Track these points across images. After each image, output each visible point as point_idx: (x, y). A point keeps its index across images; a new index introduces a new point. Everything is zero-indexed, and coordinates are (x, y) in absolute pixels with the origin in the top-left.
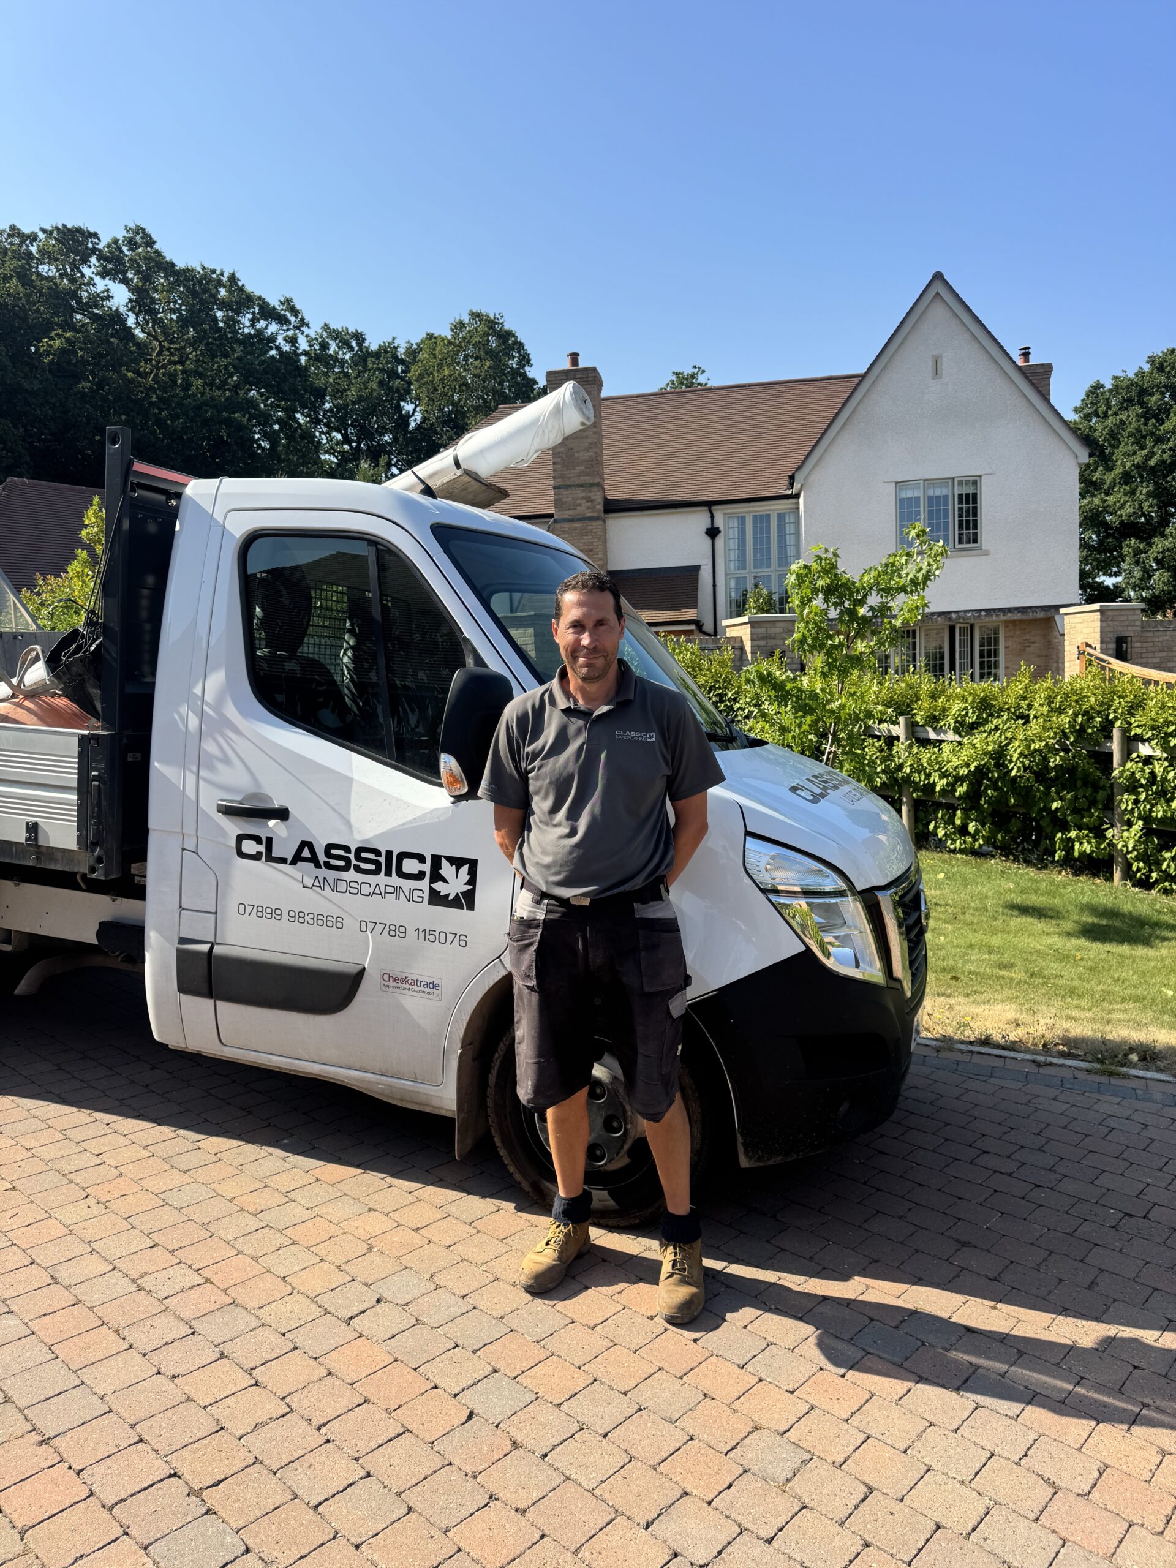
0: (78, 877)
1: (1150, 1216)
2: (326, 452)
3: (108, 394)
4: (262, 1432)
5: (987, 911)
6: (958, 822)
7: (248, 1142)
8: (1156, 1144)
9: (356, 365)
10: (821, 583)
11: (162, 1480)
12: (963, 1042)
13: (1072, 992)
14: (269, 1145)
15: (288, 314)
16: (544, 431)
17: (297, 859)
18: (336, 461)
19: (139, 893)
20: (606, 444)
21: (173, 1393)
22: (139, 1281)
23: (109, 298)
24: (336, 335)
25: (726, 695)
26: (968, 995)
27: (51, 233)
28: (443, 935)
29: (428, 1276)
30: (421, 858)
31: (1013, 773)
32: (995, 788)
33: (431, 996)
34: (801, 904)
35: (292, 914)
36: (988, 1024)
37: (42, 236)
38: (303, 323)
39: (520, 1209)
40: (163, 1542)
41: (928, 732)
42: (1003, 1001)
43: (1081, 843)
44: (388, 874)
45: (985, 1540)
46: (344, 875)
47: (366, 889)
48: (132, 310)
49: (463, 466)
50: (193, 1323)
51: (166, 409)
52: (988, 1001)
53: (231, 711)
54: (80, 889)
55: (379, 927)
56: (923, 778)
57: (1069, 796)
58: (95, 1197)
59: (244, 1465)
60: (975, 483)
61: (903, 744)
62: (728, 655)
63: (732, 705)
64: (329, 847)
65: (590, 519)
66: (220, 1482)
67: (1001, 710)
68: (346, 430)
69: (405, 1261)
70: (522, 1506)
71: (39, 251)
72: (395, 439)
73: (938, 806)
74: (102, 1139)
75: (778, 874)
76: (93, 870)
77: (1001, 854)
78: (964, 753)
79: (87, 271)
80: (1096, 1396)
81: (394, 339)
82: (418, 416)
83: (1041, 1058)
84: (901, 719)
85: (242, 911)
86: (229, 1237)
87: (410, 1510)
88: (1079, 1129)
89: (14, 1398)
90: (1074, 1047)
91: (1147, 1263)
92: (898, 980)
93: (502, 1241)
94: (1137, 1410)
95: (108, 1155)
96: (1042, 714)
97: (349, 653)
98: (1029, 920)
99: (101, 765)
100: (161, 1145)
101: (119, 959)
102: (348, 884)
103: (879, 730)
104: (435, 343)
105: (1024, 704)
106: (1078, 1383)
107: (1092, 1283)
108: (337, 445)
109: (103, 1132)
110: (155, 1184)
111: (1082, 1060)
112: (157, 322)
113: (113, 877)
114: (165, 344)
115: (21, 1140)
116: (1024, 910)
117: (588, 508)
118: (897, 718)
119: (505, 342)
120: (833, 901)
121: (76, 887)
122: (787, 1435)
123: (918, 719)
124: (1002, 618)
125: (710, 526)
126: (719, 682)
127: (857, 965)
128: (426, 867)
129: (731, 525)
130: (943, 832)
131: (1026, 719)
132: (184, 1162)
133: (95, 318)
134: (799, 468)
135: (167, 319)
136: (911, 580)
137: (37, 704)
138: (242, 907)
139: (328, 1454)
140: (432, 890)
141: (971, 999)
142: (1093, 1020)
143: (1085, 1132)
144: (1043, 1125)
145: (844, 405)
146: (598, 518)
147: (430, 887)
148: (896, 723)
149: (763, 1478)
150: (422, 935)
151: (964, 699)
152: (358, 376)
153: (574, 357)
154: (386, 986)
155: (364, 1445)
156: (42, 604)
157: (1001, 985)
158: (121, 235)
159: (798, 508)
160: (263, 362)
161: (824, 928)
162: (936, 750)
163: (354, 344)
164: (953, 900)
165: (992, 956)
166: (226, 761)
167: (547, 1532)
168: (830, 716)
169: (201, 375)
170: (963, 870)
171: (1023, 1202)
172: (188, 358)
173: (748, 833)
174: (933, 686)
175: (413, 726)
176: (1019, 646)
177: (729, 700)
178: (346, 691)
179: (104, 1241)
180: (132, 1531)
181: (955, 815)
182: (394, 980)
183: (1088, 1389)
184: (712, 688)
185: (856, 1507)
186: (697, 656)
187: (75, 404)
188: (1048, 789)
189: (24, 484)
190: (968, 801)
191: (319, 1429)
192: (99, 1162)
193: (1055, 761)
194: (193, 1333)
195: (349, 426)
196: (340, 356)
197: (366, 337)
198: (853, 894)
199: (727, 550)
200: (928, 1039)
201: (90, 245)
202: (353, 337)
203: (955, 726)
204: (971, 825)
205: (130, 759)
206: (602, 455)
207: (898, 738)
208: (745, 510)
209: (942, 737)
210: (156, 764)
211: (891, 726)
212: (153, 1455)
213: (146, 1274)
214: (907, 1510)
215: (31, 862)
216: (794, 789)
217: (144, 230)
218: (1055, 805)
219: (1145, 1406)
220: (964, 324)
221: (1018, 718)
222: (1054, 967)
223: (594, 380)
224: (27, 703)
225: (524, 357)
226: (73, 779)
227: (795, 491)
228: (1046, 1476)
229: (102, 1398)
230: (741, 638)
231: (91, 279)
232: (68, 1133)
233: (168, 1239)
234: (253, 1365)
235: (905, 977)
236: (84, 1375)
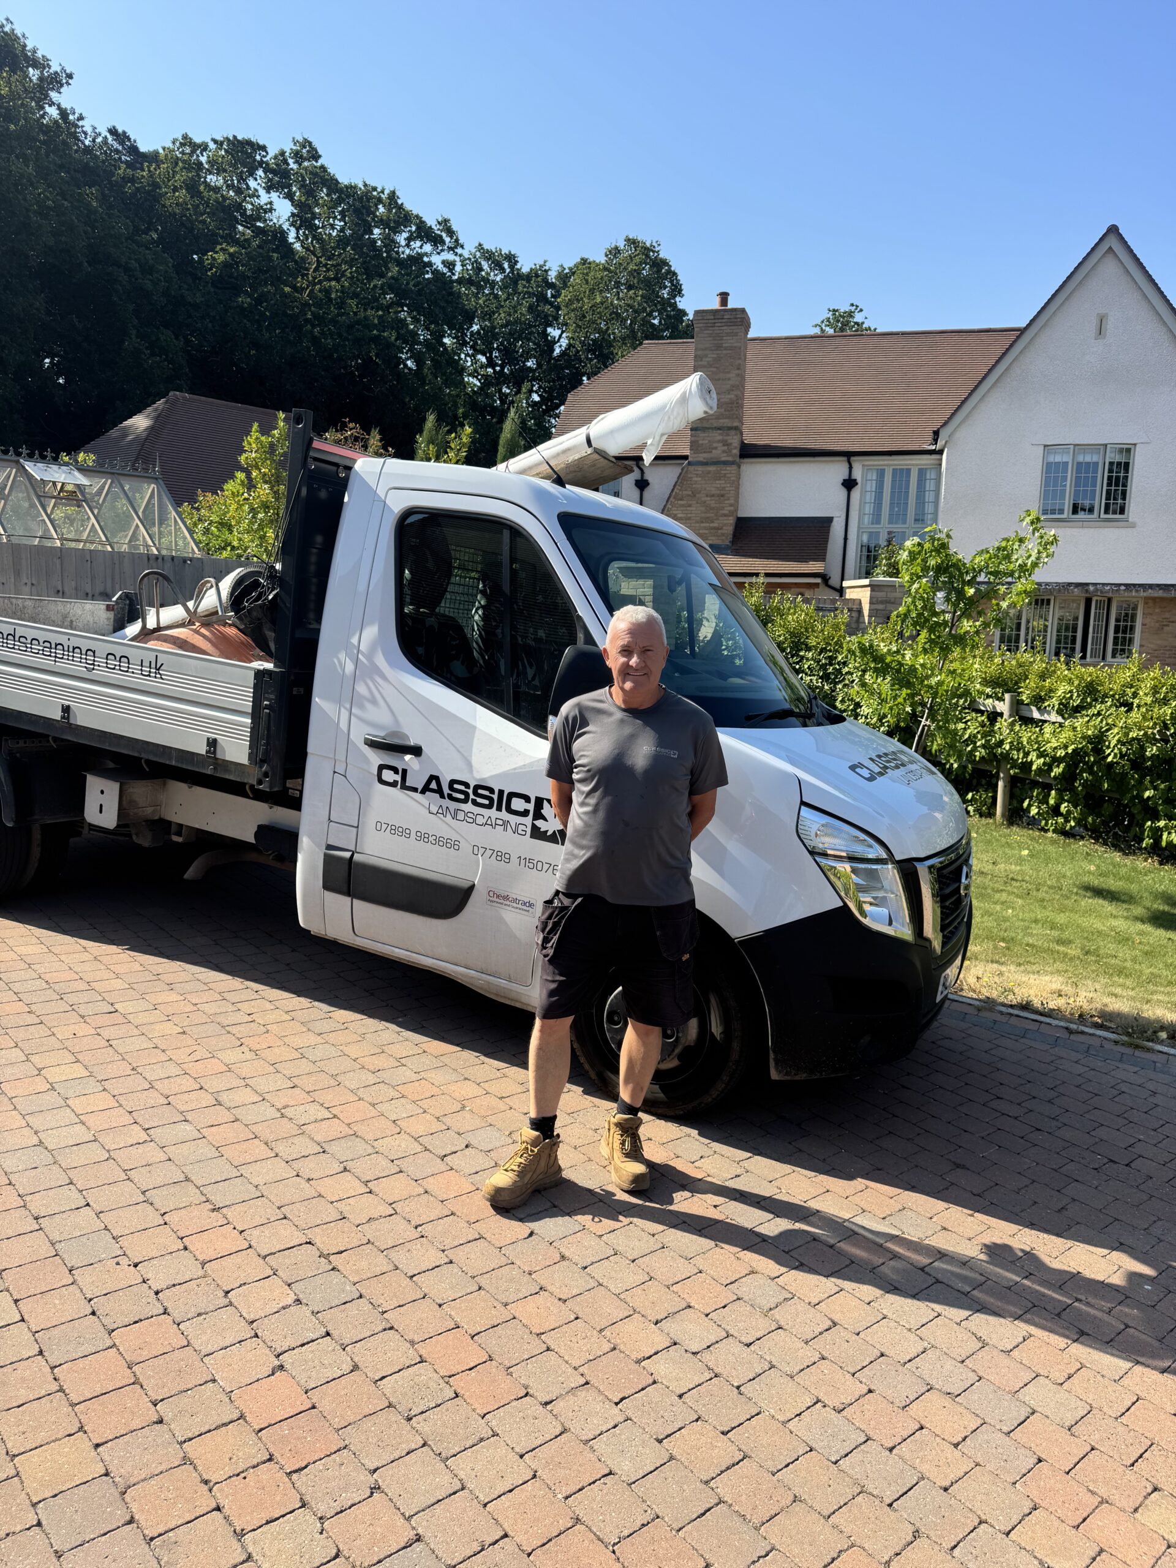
0: (247, 787)
1: (1132, 1165)
2: (469, 375)
3: (266, 309)
4: (374, 1225)
5: (1061, 889)
6: (1052, 802)
7: (370, 1017)
8: (1159, 1109)
9: (506, 287)
10: (932, 562)
11: (301, 1245)
12: (1003, 1005)
13: (1121, 972)
14: (387, 1021)
15: (444, 235)
16: (669, 418)
17: (426, 789)
18: (479, 384)
19: (296, 804)
20: (749, 386)
21: (308, 1190)
22: (283, 1111)
23: (271, 210)
24: (489, 255)
25: (836, 658)
26: (1020, 965)
27: (222, 143)
28: (540, 864)
29: (507, 1133)
30: (527, 799)
31: (1110, 759)
32: (1091, 772)
33: (526, 913)
34: (846, 867)
35: (419, 834)
36: (1032, 992)
37: (212, 146)
38: (457, 244)
39: (586, 1092)
40: (301, 1283)
41: (1032, 711)
42: (1052, 973)
43: (1169, 833)
44: (499, 809)
45: (917, 1368)
46: (463, 806)
47: (480, 820)
48: (292, 225)
49: (594, 445)
50: (323, 1145)
51: (319, 325)
52: (1038, 972)
53: (380, 661)
54: (247, 796)
55: (489, 853)
56: (1021, 755)
57: (1162, 786)
58: (247, 1046)
59: (360, 1243)
60: (1128, 451)
61: (1006, 721)
62: (844, 617)
63: (841, 669)
64: (453, 782)
65: (725, 463)
66: (341, 1252)
67: (1105, 696)
68: (491, 354)
69: (490, 1120)
70: (564, 1298)
71: (209, 162)
72: (539, 365)
73: (1035, 784)
74: (253, 1003)
75: (827, 840)
76: (260, 782)
77: (1091, 837)
78: (1064, 735)
79: (252, 184)
80: (1038, 1288)
81: (545, 262)
82: (564, 342)
83: (1073, 1026)
84: (1007, 696)
85: (379, 828)
86: (352, 1087)
87: (480, 1288)
88: (1091, 1089)
89: (193, 1178)
90: (1108, 1020)
91: (1117, 1199)
92: (928, 940)
93: (569, 1114)
94: (1070, 1302)
95: (258, 1015)
96: (1146, 704)
97: (480, 612)
98: (1101, 901)
99: (272, 696)
100: (300, 1012)
101: (271, 857)
102: (466, 814)
103: (984, 705)
104: (589, 268)
105: (1129, 691)
106: (1026, 1277)
107: (1062, 1208)
108: (481, 368)
109: (253, 997)
110: (298, 1042)
111: (1113, 1032)
112: (317, 238)
113: (276, 789)
114: (322, 260)
115: (188, 996)
116: (1099, 892)
117: (724, 452)
118: (1003, 695)
119: (659, 271)
120: (874, 867)
121: (245, 795)
122: (776, 1280)
123: (1024, 698)
124: (1142, 594)
125: (847, 478)
126: (830, 644)
127: (890, 924)
128: (531, 807)
129: (869, 477)
130: (1036, 811)
131: (1129, 707)
132: (319, 1026)
133: (259, 232)
134: (945, 424)
135: (325, 234)
136: (1020, 565)
137: (212, 632)
138: (379, 824)
139: (422, 1245)
140: (534, 827)
141: (1022, 968)
142: (1133, 999)
143: (1096, 1092)
144: (1059, 1082)
145: (998, 362)
146: (733, 463)
147: (533, 824)
148: (1001, 699)
149: (751, 1305)
150: (523, 862)
151: (1070, 682)
152: (508, 298)
153: (724, 297)
154: (492, 901)
155: (448, 1243)
156: (200, 520)
157: (1054, 958)
158: (288, 147)
159: (940, 465)
160: (419, 283)
161: (860, 889)
162: (1037, 729)
163: (506, 265)
164: (1030, 877)
165: (1053, 931)
166: (374, 702)
167: (580, 1316)
168: (928, 691)
169: (356, 295)
170: (1050, 848)
171: (1021, 1140)
172: (343, 275)
173: (803, 803)
174: (1044, 665)
175: (530, 679)
176: (1157, 625)
177: (839, 664)
178: (475, 645)
179: (255, 1079)
180: (279, 1273)
181: (1049, 795)
182: (498, 896)
183: (1033, 1282)
184: (823, 650)
185: (821, 1333)
186: (811, 617)
187: (234, 318)
188: (1142, 777)
189: (184, 398)
190: (1063, 782)
191: (416, 1228)
192: (251, 1020)
193: (1151, 751)
194: (324, 1152)
195: (494, 349)
196: (492, 277)
197: (519, 259)
198: (893, 863)
199: (862, 503)
200: (973, 999)
201: (258, 158)
202: (506, 258)
203: (1059, 708)
204: (1063, 806)
205: (294, 693)
206: (743, 399)
207: (1001, 715)
208: (886, 463)
209: (1046, 717)
210: (317, 699)
211: (997, 702)
212: (294, 1228)
213: (288, 1106)
214: (861, 1341)
215: (209, 770)
216: (853, 768)
217: (310, 143)
218: (1147, 794)
219: (1077, 1300)
220: (1136, 283)
221: (1122, 705)
222: (1111, 948)
223: (742, 322)
224: (203, 630)
225: (676, 287)
226: (248, 705)
227: (938, 447)
228: (979, 1335)
229: (257, 1187)
230: (860, 600)
231: (256, 190)
232: (225, 995)
233: (307, 1083)
234: (368, 1178)
235: (936, 938)
236: (243, 1170)
